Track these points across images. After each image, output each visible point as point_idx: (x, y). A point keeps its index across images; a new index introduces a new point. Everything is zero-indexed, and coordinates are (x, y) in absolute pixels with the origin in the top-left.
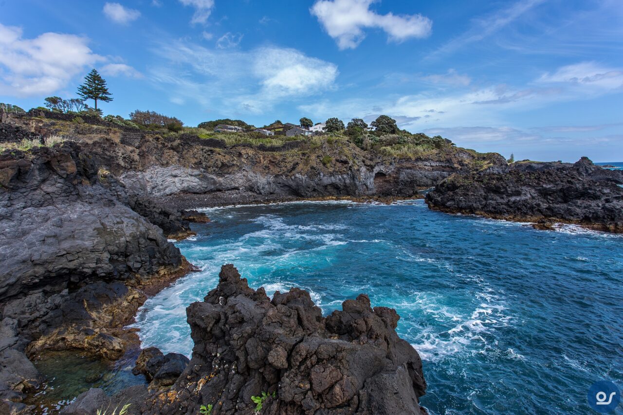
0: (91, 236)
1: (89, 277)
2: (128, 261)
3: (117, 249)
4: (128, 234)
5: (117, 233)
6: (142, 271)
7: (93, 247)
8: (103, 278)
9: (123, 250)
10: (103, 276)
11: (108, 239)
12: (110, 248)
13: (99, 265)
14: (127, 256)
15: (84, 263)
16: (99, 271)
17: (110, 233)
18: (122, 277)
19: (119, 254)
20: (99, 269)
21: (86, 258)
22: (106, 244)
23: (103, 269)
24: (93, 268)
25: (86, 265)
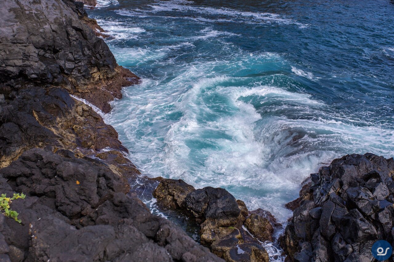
0: (8, 21)
1: (14, 79)
2: (58, 58)
3: (43, 41)
4: (51, 20)
5: (38, 18)
6: (75, 73)
7: (14, 36)
8: (33, 81)
9: (50, 43)
10: (35, 79)
11: (30, 26)
12: (34, 39)
13: (27, 63)
14: (56, 52)
15: (7, 59)
16: (29, 71)
17: (30, 17)
18: (56, 80)
19: (47, 48)
20: (29, 69)
21: (10, 51)
22: (29, 33)
23: (32, 68)
24: (20, 66)
25: (11, 62)
